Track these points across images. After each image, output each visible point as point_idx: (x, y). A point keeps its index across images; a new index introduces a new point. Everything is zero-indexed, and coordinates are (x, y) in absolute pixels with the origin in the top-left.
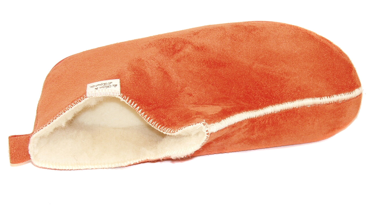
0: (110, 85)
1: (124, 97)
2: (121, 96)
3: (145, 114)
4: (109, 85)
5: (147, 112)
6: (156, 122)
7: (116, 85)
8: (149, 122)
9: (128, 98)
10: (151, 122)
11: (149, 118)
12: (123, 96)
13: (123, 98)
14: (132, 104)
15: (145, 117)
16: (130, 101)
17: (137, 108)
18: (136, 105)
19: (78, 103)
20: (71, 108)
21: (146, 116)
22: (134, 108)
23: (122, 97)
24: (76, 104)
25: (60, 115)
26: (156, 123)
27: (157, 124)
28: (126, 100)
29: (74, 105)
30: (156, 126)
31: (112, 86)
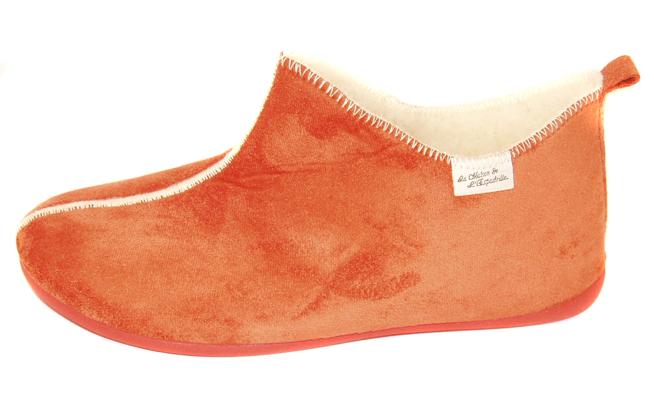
0: (471, 181)
1: (443, 159)
2: (450, 157)
3: (399, 136)
4: (473, 180)
5: (396, 141)
6: (377, 127)
7: (460, 181)
8: (388, 125)
9: (436, 158)
10: (385, 126)
11: (391, 131)
12: (445, 160)
13: (445, 156)
14: (426, 150)
15: (397, 131)
16: (431, 155)
17: (415, 145)
18: (419, 150)
19: (525, 142)
20: (537, 133)
21: (396, 135)
22: (420, 145)
23: (447, 156)
24: (529, 141)
25: (556, 120)
26: (375, 125)
27: (373, 123)
28: (440, 154)
29: (531, 139)
30: (374, 119)
31: (467, 179)
